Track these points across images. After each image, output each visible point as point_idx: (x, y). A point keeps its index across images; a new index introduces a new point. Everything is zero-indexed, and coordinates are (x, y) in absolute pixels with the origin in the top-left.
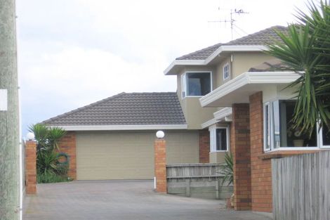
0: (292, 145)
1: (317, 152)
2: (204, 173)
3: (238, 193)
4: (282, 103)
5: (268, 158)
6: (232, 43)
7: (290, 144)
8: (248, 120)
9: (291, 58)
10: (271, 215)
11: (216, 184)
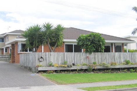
0: (23, 52)
1: (28, 53)
2: (3, 56)
3: (12, 60)
4: (22, 44)
5: (19, 54)
6: (9, 33)
7: (23, 51)
8: (14, 47)
9: (25, 36)
10: (19, 64)
11: (5, 58)
